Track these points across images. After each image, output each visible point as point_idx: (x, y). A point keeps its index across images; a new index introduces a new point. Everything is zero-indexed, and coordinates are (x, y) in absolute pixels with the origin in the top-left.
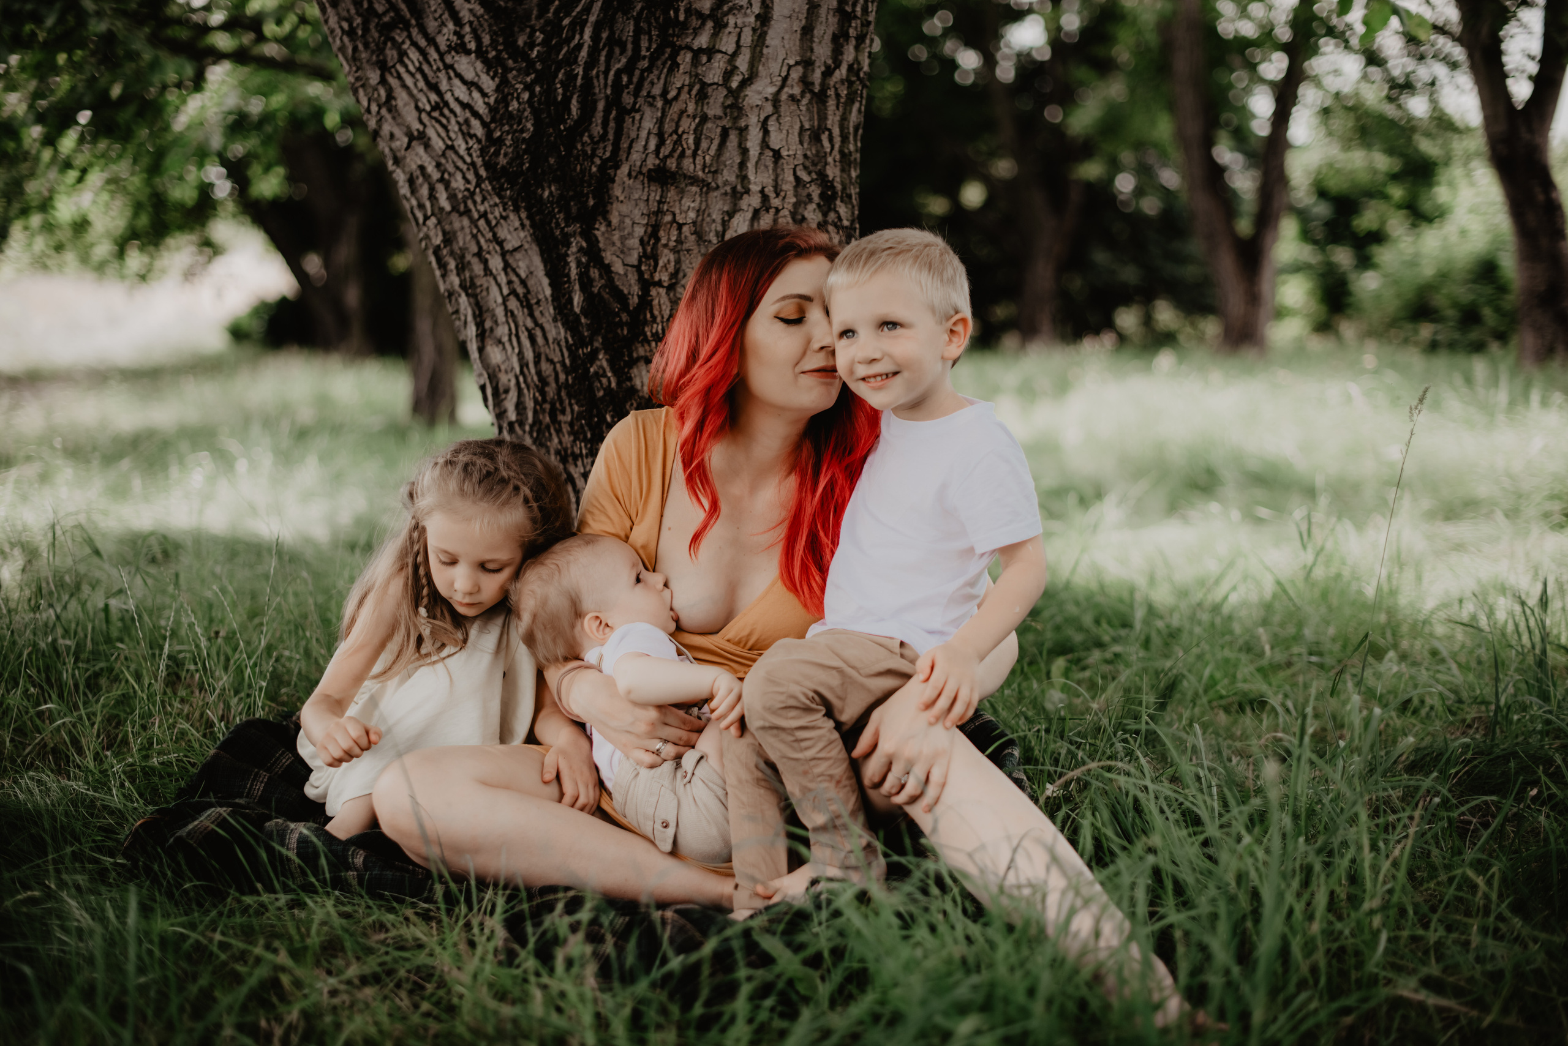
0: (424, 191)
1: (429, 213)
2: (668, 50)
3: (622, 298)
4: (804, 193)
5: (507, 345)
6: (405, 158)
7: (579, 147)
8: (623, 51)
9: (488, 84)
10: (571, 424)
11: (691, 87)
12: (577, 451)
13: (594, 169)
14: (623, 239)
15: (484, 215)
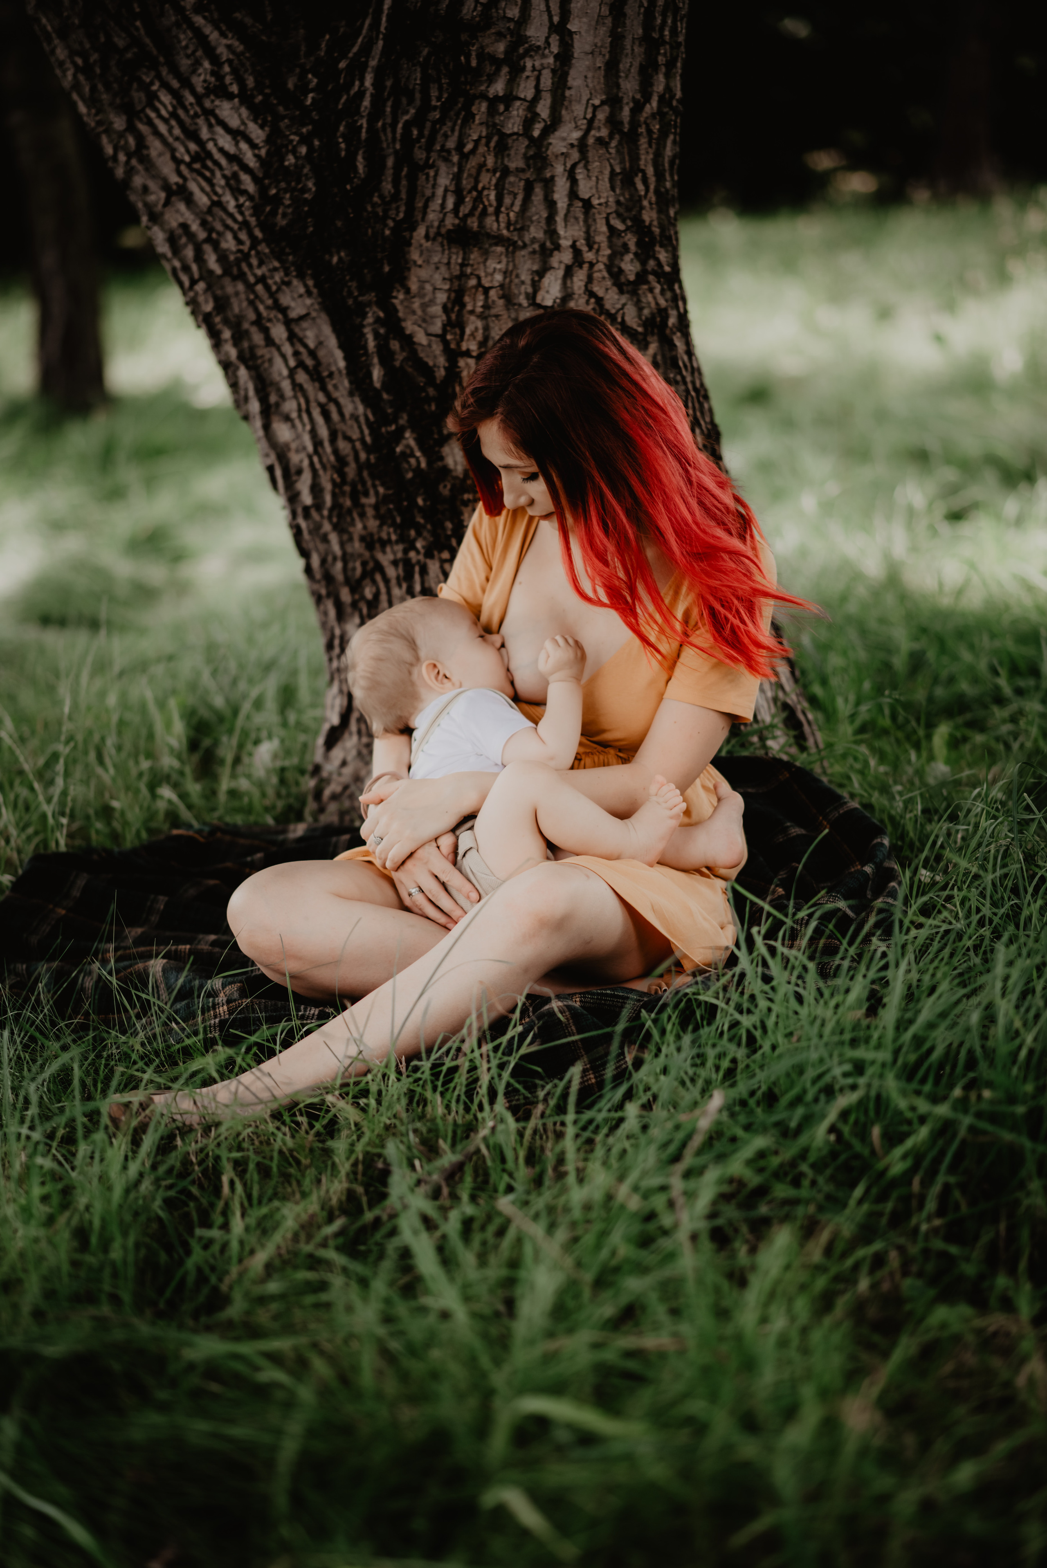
0: (189, 253)
1: (196, 275)
2: (461, 100)
3: (427, 371)
4: (619, 242)
5: (297, 422)
6: (162, 214)
7: (369, 209)
8: (411, 101)
9: (257, 133)
10: (376, 507)
11: (489, 138)
12: (384, 536)
13: (387, 232)
14: (424, 306)
15: (262, 280)
